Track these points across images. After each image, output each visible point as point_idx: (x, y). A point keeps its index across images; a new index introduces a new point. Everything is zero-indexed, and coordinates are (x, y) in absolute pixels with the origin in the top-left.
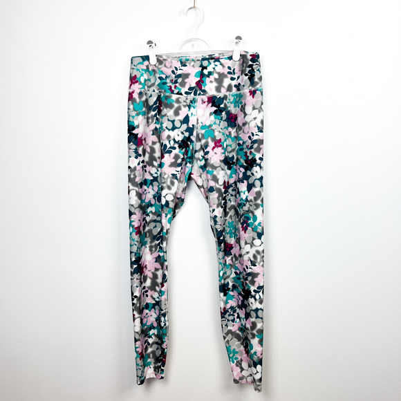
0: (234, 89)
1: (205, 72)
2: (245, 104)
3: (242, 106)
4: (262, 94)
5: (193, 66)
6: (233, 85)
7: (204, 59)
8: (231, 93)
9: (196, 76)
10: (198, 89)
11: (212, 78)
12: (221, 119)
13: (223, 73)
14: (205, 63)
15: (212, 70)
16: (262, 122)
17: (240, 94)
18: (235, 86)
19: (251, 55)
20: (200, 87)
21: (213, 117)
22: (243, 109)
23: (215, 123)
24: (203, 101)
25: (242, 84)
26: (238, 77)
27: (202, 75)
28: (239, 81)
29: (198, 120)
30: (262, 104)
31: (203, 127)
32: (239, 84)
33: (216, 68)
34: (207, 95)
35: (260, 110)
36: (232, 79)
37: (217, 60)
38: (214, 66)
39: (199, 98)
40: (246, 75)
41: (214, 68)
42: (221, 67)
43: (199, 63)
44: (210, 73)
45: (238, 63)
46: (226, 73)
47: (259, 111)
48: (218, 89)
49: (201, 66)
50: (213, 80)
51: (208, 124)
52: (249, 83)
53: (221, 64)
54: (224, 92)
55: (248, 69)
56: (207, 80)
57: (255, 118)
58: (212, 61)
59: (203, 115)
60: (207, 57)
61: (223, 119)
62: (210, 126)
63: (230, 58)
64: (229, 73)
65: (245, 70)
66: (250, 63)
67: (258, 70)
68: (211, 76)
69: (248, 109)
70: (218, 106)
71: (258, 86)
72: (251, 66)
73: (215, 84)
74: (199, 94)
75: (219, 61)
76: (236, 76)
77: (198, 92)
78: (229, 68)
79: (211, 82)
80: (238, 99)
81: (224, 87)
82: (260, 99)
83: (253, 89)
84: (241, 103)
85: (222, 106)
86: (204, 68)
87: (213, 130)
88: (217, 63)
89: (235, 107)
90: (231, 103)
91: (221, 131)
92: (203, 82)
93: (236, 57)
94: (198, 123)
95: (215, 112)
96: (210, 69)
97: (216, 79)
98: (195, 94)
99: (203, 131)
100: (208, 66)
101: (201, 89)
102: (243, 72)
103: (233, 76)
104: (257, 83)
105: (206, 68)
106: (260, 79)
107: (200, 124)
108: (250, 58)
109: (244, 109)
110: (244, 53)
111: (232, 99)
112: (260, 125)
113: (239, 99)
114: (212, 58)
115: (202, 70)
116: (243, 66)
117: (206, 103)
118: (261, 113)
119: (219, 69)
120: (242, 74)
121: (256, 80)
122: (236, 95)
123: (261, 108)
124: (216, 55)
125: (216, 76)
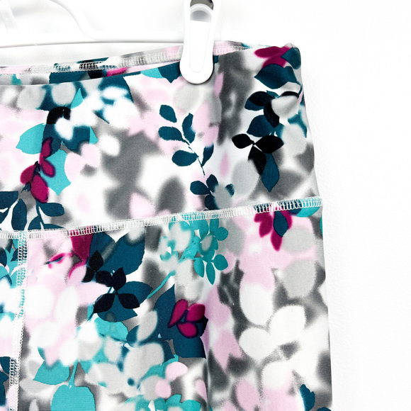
0: (192, 202)
1: (64, 128)
2: (239, 274)
3: (225, 278)
4: (318, 231)
5: (14, 105)
6: (186, 183)
7: (59, 77)
8: (179, 216)
9: (23, 146)
10: (29, 200)
11: (92, 153)
12: (131, 337)
13: (141, 135)
14: (63, 93)
15: (90, 121)
16: (325, 367)
17: (216, 222)
18: (197, 187)
19: (260, 53)
20: (39, 193)
21: (92, 326)
22: (230, 291)
23: (101, 358)
24: (48, 251)
25: (224, 181)
26: (208, 153)
27: (50, 142)
28: (212, 167)
29: (26, 336)
30: (321, 276)
31: (48, 372)
32: (212, 180)
33: (109, 112)
34: (70, 227)
35: (314, 306)
36: (182, 159)
37: (115, 78)
38: (99, 105)
39: (32, 240)
40: (241, 142)
41: (99, 114)
42: (131, 107)
43: (37, 93)
44: (83, 136)
45: (204, 91)
46: (152, 133)
47: (310, 315)
48: (118, 203)
49: (47, 104)
50: (96, 162)
51: (68, 360)
52: (252, 176)
53: (131, 96)
54: (143, 213)
55: (248, 116)
56: (70, 163)
57: (289, 349)
58: (90, 84)
59: (52, 317)
60: (75, 67)
61: (141, 335)
62: (79, 369)
63: (172, 72)
64: (167, 133)
65: (236, 121)
66: (259, 87)
67: (297, 120)
68: (86, 148)
69: (255, 298)
70: (116, 280)
71: (298, 194)
72: (261, 101)
73: (104, 182)
74: (36, 224)
75: (124, 85)
76: (197, 147)
77: (31, 215)
78: (167, 112)
79: (89, 170)
80: (207, 243)
81: (142, 193)
82: (310, 254)
83: (275, 206)
84: (222, 263)
85: (135, 276)
86: (58, 112)
87: (93, 389)
88: (113, 92)
89: (196, 272)
90: (180, 256)
91: (130, 392)
92: (52, 172)
93: (198, 67)
94: (25, 351)
95: (102, 306)
96: (82, 115)
97: (108, 161)
98: (18, 224)
99: (47, 393)
100: (76, 102)
101: (41, 199)
102: (225, 128)
103: (183, 147)
104: (295, 180)
105: (65, 112)
106: (307, 158)
107: (34, 357)
108: (254, 63)
109: (235, 294)
110: (231, 50)
111: (183, 240)
112: (314, 384)
113: (214, 246)
114: (95, 74)
115: (52, 120)
116: (226, 104)
117: (67, 262)
118: (320, 322)
119: (123, 115)
120: (221, 139)
121: (289, 162)
122: (202, 225)
123: (316, 296)
124: (114, 62)
125: (111, 146)
